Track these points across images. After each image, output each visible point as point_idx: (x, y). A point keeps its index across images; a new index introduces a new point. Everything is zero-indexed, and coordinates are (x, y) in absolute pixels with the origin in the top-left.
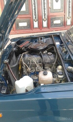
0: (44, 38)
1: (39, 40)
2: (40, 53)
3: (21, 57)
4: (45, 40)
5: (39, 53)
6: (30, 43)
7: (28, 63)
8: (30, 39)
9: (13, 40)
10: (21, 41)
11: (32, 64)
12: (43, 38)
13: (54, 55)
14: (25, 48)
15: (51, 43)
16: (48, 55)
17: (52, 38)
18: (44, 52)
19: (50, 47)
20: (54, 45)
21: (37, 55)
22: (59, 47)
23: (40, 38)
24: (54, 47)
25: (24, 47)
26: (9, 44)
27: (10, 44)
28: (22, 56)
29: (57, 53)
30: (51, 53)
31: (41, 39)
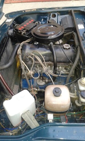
0: (58, 15)
1: (50, 18)
2: (51, 46)
3: (18, 51)
4: (61, 19)
5: (49, 45)
6: (34, 22)
7: (30, 62)
8: (35, 16)
9: (9, 15)
10: (22, 17)
11: (36, 62)
12: (56, 14)
13: (74, 48)
14: (27, 31)
15: (70, 26)
16: (64, 49)
17: (71, 15)
18: (58, 43)
19: (68, 32)
20: (75, 29)
21: (45, 47)
22: (83, 35)
23: (51, 14)
24: (75, 33)
25: (25, 29)
26: (3, 24)
27: (5, 22)
28: (20, 48)
29: (79, 47)
30: (69, 45)
31: (54, 16)
